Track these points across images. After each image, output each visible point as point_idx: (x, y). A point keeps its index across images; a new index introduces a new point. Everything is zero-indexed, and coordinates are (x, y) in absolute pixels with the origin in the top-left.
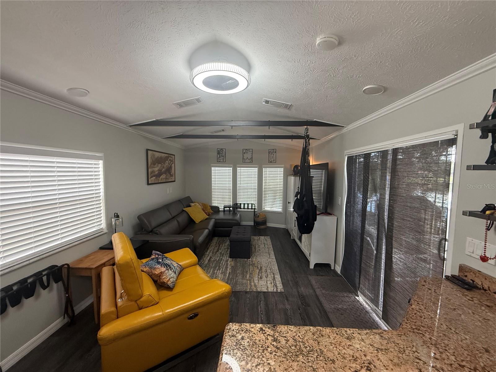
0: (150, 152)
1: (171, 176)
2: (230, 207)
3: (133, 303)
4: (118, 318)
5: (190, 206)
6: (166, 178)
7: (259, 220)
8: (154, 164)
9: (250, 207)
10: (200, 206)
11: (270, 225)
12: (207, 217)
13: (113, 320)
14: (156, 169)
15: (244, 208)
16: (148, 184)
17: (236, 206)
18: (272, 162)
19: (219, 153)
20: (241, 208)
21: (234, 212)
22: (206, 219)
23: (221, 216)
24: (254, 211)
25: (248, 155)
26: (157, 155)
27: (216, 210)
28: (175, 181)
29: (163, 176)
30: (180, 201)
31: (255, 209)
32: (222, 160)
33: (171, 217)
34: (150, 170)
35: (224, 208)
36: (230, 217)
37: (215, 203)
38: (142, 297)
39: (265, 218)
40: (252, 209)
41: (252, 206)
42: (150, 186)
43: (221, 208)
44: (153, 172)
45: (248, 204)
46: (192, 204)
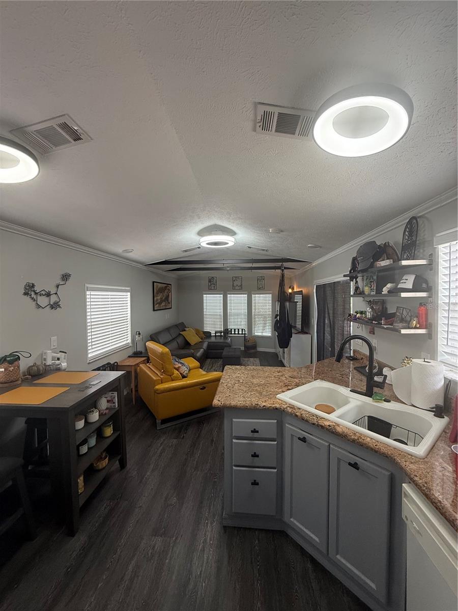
0: (155, 284)
1: (169, 303)
2: (221, 332)
3: (169, 377)
4: (162, 383)
5: (185, 330)
6: (165, 306)
7: (249, 344)
8: (158, 294)
9: (240, 333)
10: (193, 331)
11: (260, 349)
12: (201, 340)
13: (160, 384)
14: (159, 298)
15: (235, 334)
16: (154, 310)
17: (227, 332)
18: (261, 289)
19: (210, 281)
20: (231, 334)
21: (225, 336)
22: (200, 342)
23: (213, 339)
24: (245, 336)
25: (238, 283)
26: (160, 285)
27: (208, 334)
28: (171, 308)
29: (163, 304)
30: (176, 326)
31: (245, 334)
32: (213, 288)
33: (171, 338)
34: (155, 299)
35: (215, 334)
36: (222, 340)
37: (207, 329)
38: (173, 374)
39: (255, 342)
40: (242, 334)
41: (242, 332)
42: (155, 312)
43: (213, 334)
44: (157, 300)
45: (238, 329)
46: (187, 329)
